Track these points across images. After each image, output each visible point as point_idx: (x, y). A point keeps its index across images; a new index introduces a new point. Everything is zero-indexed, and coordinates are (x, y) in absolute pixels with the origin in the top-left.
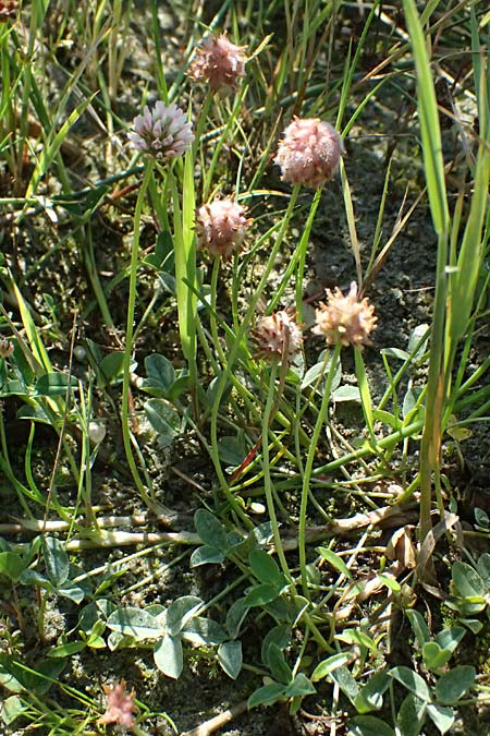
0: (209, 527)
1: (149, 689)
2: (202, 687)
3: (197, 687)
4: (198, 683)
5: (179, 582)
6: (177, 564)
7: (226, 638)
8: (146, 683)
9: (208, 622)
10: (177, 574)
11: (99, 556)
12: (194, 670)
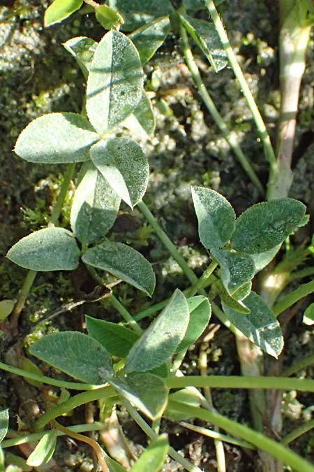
0: (271, 225)
1: (20, 104)
2: (17, 194)
3: (19, 186)
4: (23, 187)
5: (205, 163)
6: (238, 163)
7: (85, 244)
8: (29, 99)
9: (112, 212)
10: (220, 162)
11: (264, 23)
12: (43, 182)
